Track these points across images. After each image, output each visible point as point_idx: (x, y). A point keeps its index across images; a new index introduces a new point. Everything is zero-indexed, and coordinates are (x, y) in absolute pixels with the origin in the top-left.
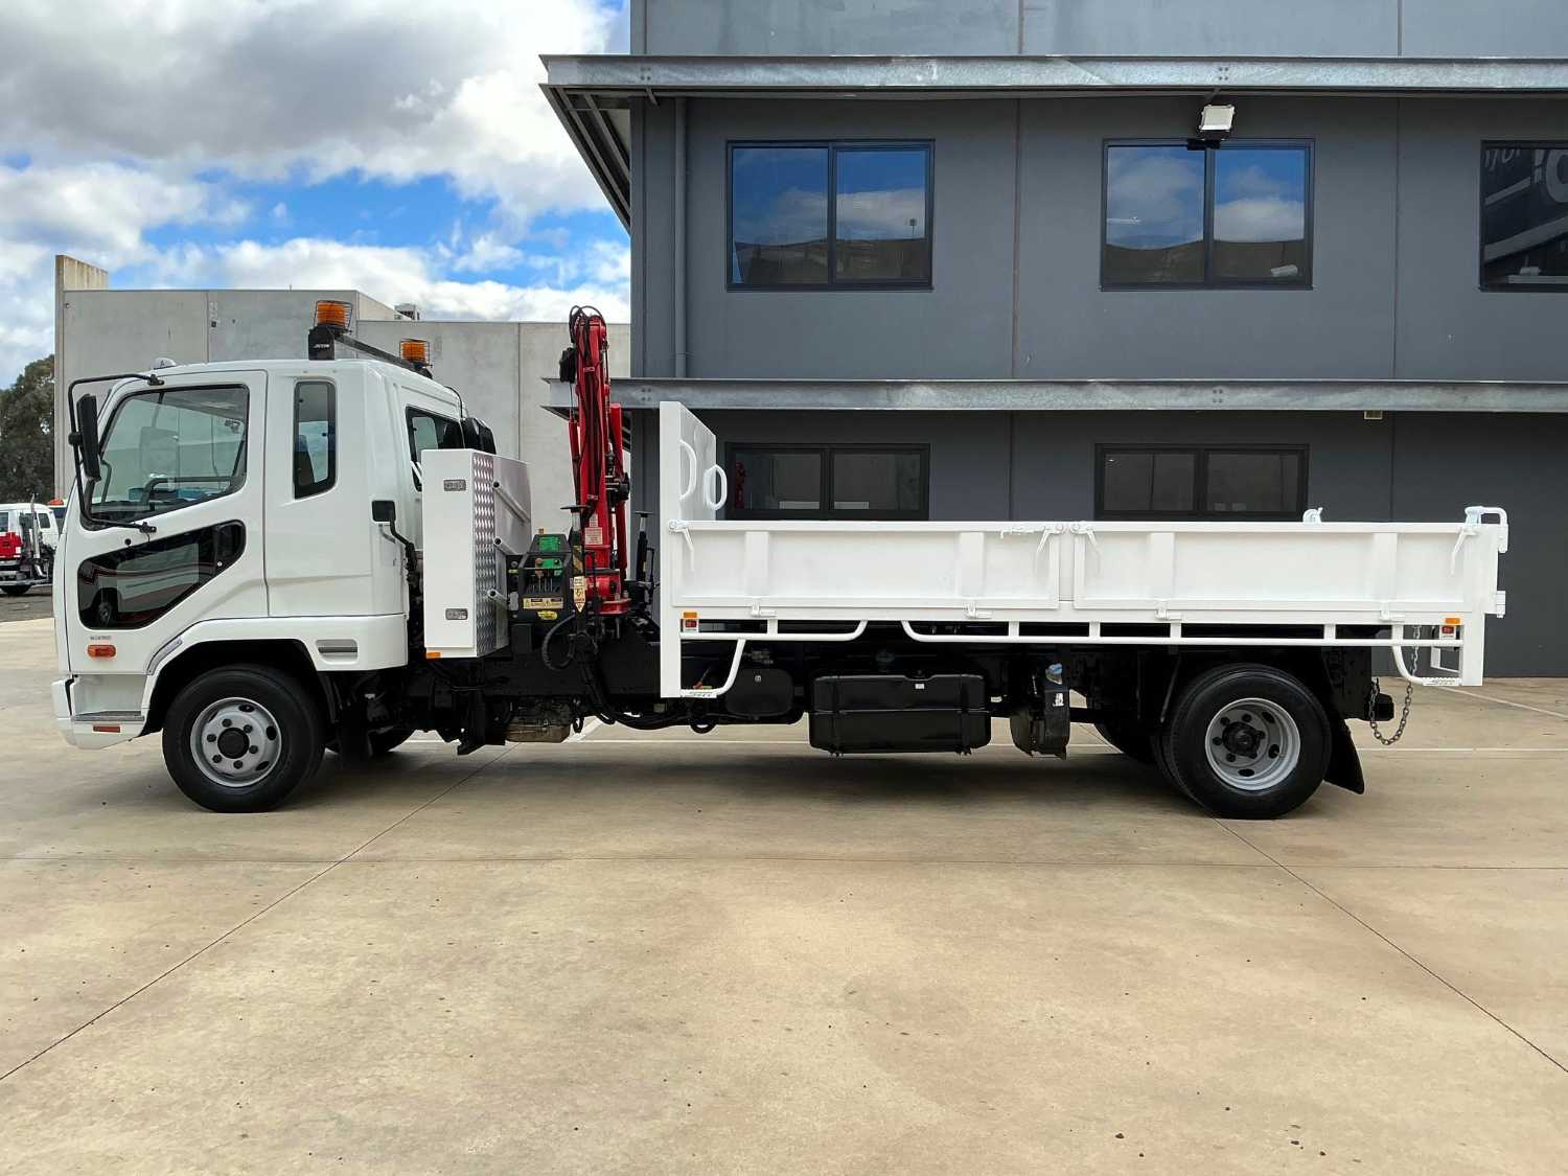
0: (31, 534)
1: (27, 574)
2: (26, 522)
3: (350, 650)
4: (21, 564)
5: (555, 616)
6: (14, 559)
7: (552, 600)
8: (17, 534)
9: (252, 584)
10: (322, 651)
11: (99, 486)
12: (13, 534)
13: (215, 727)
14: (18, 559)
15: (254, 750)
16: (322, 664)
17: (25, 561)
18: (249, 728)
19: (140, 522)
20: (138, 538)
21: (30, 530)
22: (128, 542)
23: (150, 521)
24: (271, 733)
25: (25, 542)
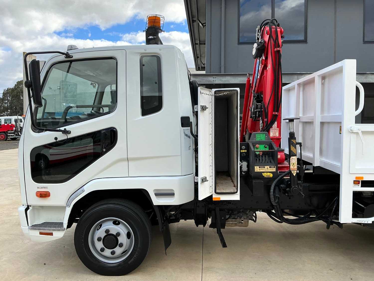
0: (17, 124)
1: (17, 135)
2: (16, 121)
3: (171, 194)
4: (15, 132)
5: (271, 175)
6: (13, 131)
7: (270, 167)
8: (14, 124)
9: (121, 160)
10: (156, 195)
11: (41, 110)
12: (13, 124)
13: (101, 233)
14: (14, 131)
15: (121, 245)
16: (157, 201)
17: (16, 131)
18: (118, 234)
19: (62, 129)
20: (61, 137)
21: (17, 123)
22: (56, 138)
23: (68, 128)
24: (129, 235)
25: (16, 126)
